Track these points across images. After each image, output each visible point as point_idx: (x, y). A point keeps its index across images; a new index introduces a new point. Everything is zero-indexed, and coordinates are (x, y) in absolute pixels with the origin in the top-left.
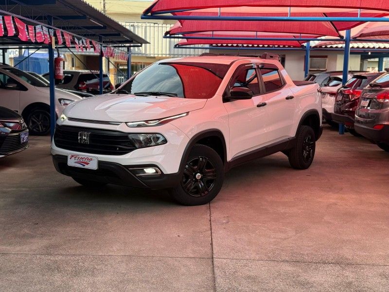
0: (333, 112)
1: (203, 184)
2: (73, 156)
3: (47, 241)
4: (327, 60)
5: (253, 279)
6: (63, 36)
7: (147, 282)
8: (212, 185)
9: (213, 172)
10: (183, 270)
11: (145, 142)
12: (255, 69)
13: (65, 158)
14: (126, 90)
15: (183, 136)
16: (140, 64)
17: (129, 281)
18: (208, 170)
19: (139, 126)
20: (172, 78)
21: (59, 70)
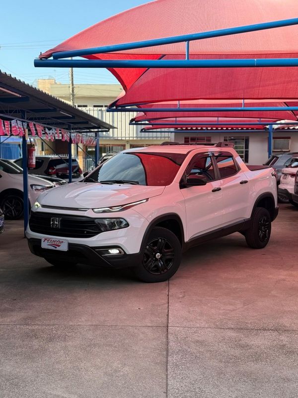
0: (293, 193)
1: (162, 263)
2: (46, 239)
3: (25, 314)
4: (290, 141)
5: (201, 343)
6: (35, 127)
7: (110, 345)
8: (171, 264)
9: (171, 252)
10: (141, 336)
11: (110, 226)
12: (210, 157)
13: (39, 241)
14: (93, 178)
15: (143, 220)
16: (108, 146)
17: (95, 345)
18: (167, 250)
19: (104, 212)
20: (136, 166)
21: (32, 159)
